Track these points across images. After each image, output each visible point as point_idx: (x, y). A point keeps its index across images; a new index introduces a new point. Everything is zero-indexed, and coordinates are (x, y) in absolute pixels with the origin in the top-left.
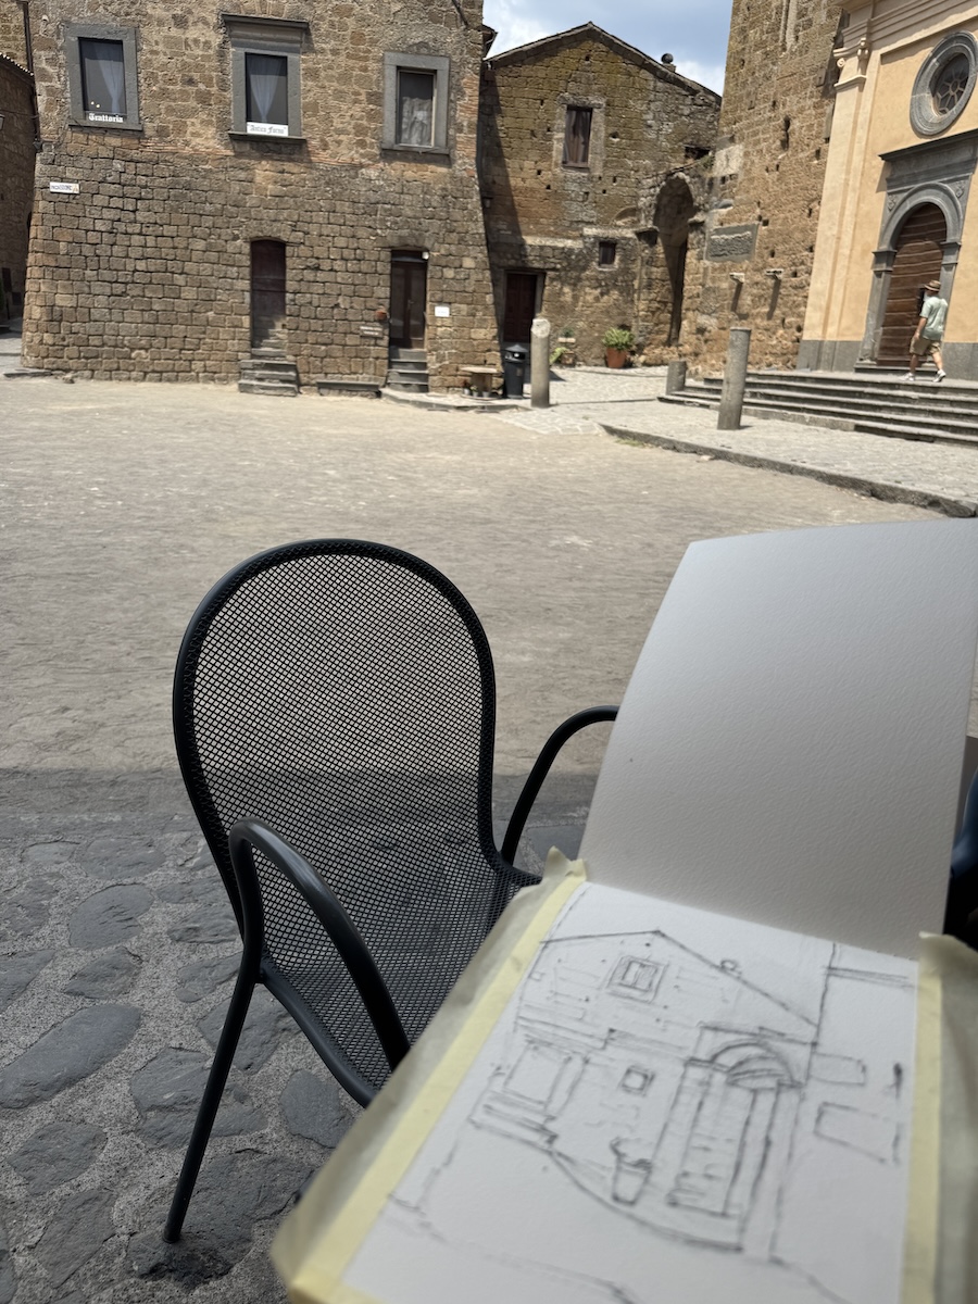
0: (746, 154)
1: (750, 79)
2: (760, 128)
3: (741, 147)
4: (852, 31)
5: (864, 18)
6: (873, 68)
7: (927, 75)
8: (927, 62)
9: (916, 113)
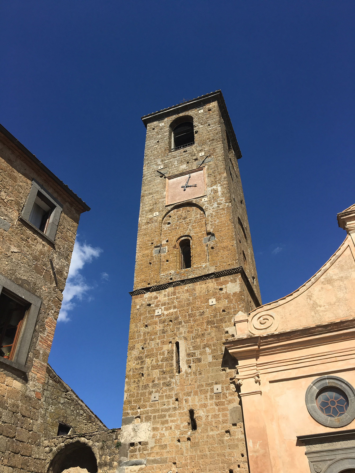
0: (154, 429)
1: (151, 384)
2: (167, 414)
3: (149, 424)
4: (244, 367)
5: (253, 361)
6: (266, 387)
7: (312, 395)
8: (310, 388)
9: (315, 414)
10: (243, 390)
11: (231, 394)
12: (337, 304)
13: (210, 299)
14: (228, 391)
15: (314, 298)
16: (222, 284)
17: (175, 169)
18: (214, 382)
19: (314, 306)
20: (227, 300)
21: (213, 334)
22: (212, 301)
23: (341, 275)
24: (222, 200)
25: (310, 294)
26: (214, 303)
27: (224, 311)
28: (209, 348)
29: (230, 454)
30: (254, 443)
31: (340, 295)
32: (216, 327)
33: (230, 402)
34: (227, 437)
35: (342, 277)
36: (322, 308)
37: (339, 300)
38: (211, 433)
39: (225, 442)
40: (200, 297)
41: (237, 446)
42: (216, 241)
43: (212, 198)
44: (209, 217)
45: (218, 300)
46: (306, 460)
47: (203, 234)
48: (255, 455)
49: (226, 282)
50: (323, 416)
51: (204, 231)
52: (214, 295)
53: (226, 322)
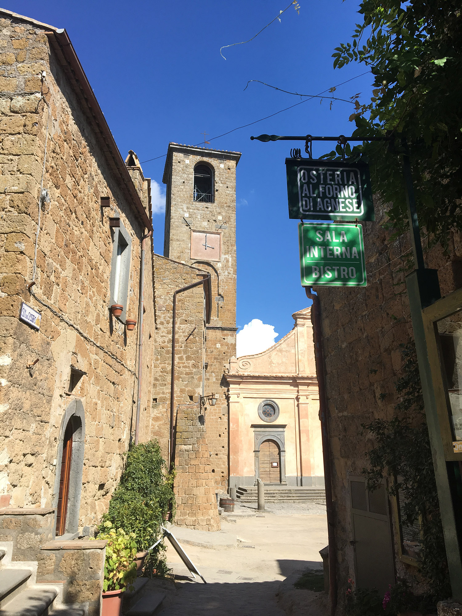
4: (233, 388)
5: (237, 386)
6: (241, 400)
7: (261, 407)
8: (261, 403)
9: (260, 415)
10: (231, 400)
11: (223, 400)
12: (281, 364)
13: (217, 343)
14: (222, 398)
15: (272, 358)
16: (225, 335)
17: (198, 223)
18: (216, 392)
19: (271, 363)
20: (227, 347)
21: (217, 366)
22: (218, 346)
23: (287, 349)
24: (231, 270)
25: (270, 355)
26: (219, 347)
27: (224, 353)
28: (215, 374)
29: (220, 428)
30: (233, 425)
31: (284, 360)
32: (219, 362)
33: (223, 404)
34: (219, 420)
35: (287, 350)
36: (274, 365)
37: (283, 362)
38: (212, 417)
39: (218, 422)
40: (211, 341)
41: (224, 424)
42: (224, 303)
43: (224, 265)
44: (221, 282)
45: (222, 345)
46: (253, 434)
47: (216, 293)
48: (233, 430)
49: (227, 335)
50: (263, 416)
51: (216, 291)
52: (220, 341)
53: (225, 360)
